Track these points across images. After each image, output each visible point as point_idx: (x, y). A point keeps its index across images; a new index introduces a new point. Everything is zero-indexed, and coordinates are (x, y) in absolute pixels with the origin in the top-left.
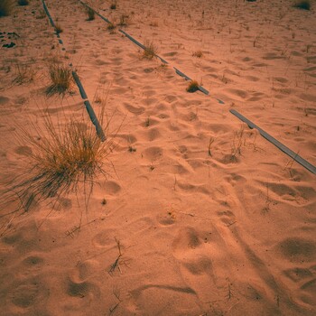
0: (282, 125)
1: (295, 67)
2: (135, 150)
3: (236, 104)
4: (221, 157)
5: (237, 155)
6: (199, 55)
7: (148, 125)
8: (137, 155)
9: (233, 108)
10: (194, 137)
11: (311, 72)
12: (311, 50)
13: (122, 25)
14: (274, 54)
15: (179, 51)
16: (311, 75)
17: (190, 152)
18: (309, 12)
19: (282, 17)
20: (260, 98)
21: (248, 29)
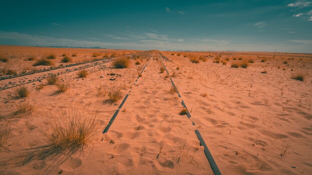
0: (227, 148)
1: (271, 112)
2: (114, 143)
3: (202, 127)
4: (163, 161)
5: (175, 162)
6: (204, 96)
7: (138, 129)
8: (113, 146)
9: (199, 129)
10: (157, 143)
11: (282, 117)
12: (290, 103)
13: (173, 76)
14: (260, 102)
15: (192, 92)
16: (281, 119)
17: (146, 152)
18: (302, 82)
19: (280, 83)
20: (224, 127)
21: (251, 87)
